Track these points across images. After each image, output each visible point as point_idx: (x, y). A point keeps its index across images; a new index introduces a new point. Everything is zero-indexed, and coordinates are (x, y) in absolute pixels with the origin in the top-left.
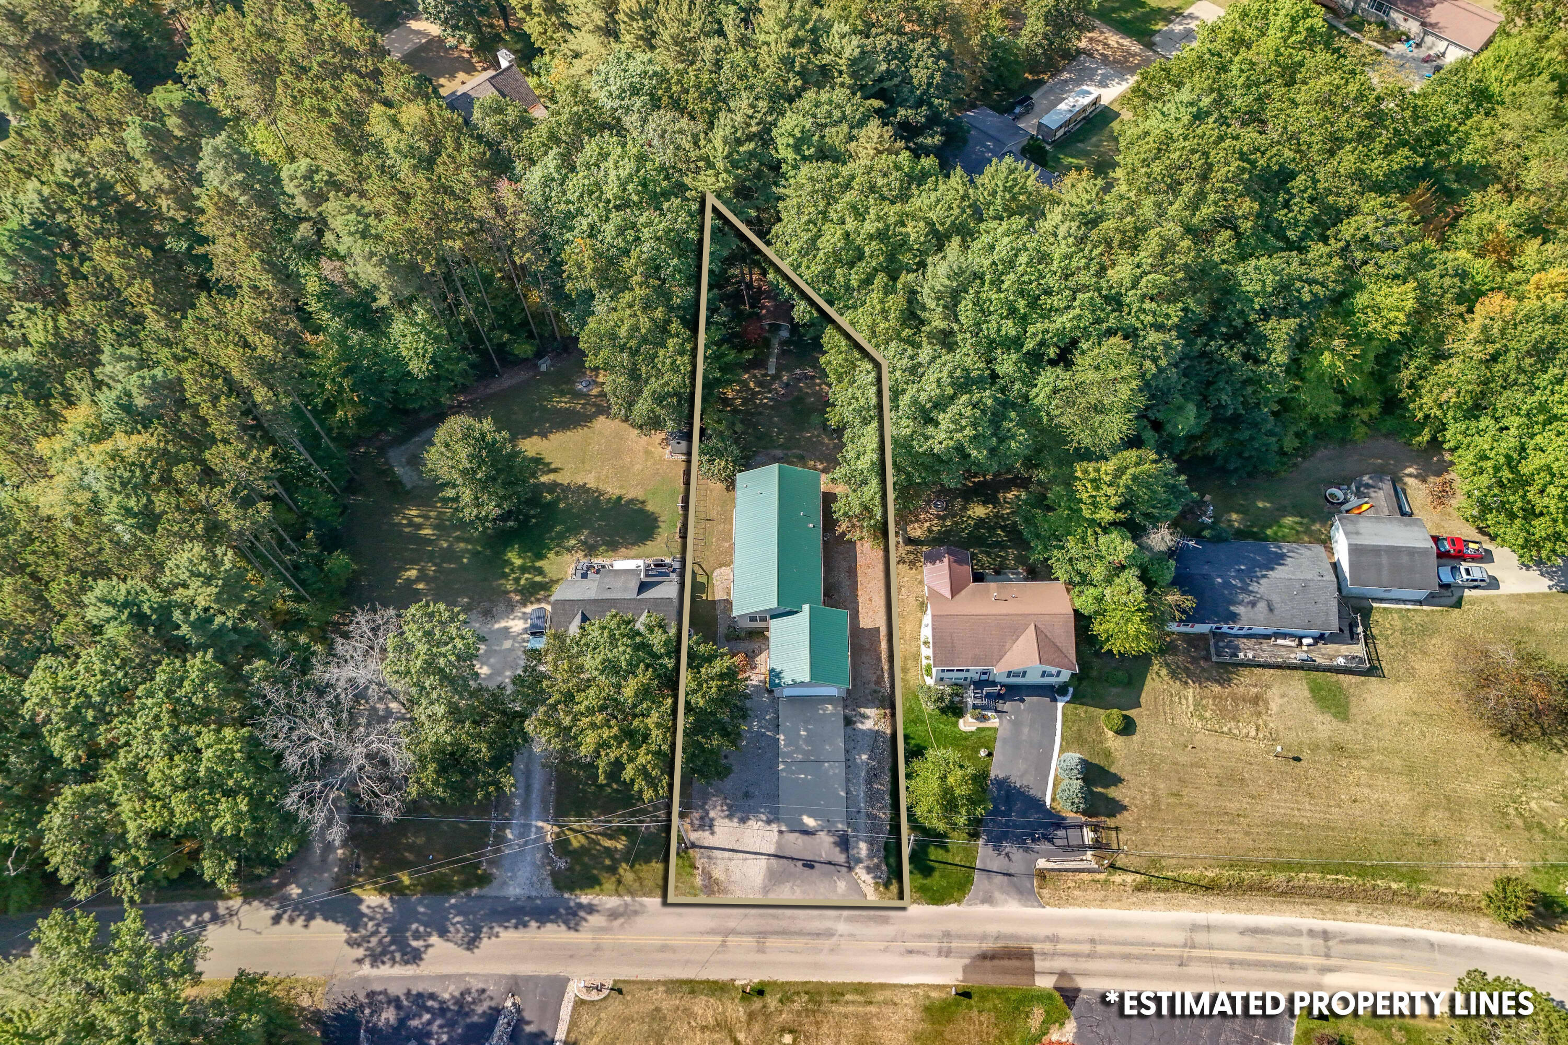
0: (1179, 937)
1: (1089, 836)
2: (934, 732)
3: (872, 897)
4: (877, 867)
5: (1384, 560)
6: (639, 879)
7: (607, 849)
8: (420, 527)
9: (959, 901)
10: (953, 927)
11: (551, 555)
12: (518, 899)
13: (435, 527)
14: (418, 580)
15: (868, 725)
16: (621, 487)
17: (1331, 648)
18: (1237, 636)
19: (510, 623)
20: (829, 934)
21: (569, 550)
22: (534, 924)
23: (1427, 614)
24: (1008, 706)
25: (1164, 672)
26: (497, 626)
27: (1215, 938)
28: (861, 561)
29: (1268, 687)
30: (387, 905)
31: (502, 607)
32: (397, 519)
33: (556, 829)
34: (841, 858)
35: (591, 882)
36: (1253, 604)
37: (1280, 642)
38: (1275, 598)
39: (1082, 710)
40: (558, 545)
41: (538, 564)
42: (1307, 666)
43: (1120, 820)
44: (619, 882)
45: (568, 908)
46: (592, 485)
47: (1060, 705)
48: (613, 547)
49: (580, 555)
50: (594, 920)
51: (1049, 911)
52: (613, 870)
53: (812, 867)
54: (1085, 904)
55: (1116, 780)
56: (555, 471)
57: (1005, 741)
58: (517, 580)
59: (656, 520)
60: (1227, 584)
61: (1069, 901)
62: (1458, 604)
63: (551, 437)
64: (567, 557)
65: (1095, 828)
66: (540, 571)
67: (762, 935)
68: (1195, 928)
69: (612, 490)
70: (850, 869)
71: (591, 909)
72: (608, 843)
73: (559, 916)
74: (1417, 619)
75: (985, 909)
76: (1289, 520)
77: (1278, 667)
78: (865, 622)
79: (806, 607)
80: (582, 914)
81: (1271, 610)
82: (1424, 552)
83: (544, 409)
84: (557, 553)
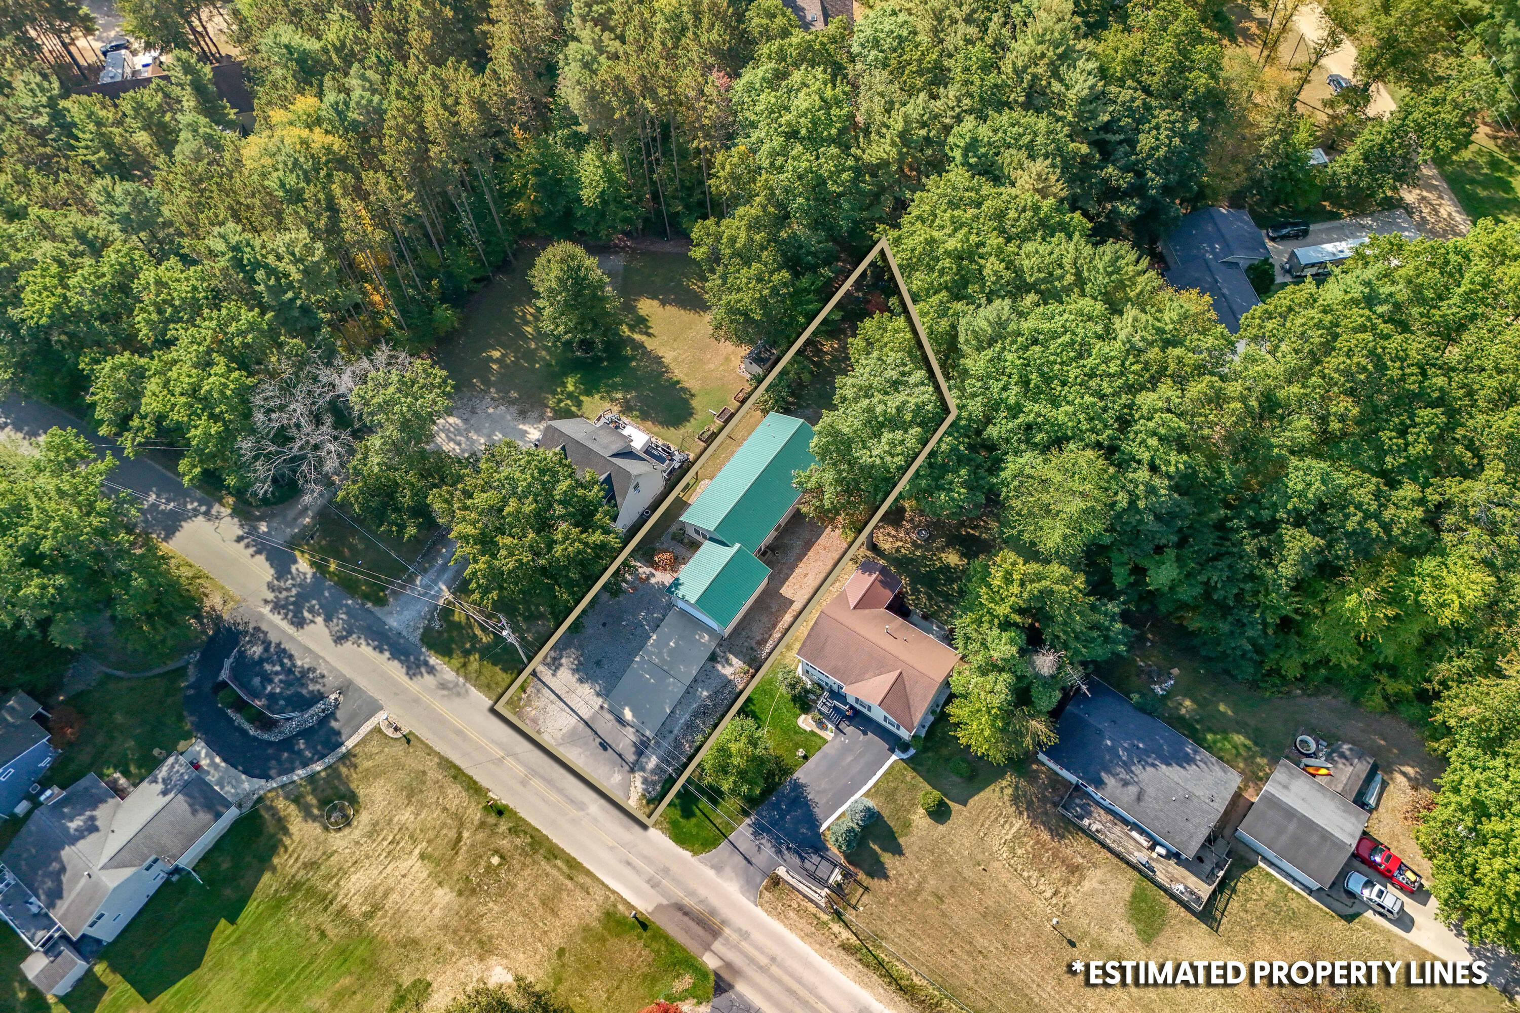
1: (836, 876)
2: (775, 710)
3: (633, 802)
4: (654, 783)
5: (1292, 827)
6: (479, 673)
7: (475, 635)
8: (527, 323)
9: (695, 853)
10: (675, 868)
11: (597, 397)
12: (391, 629)
14: (497, 361)
15: (727, 671)
16: (686, 375)
17: (1179, 871)
18: (1098, 804)
20: (581, 806)
21: (612, 400)
22: (387, 654)
23: (1309, 905)
24: (850, 730)
25: (1009, 791)
28: (822, 540)
29: (1095, 866)
30: (309, 576)
31: (536, 414)
33: (451, 598)
34: (631, 758)
35: (446, 652)
36: (1126, 784)
37: (1134, 834)
38: (1150, 791)
39: (910, 775)
40: (608, 392)
41: (583, 398)
42: (1144, 872)
43: (874, 883)
44: (464, 665)
45: (417, 659)
46: (666, 361)
47: (894, 758)
48: (644, 416)
49: (618, 409)
50: (428, 679)
51: (759, 912)
52: (467, 653)
53: (605, 749)
54: (793, 928)
55: (898, 851)
56: (649, 335)
57: (825, 756)
58: (560, 401)
59: (691, 414)
60: (1113, 750)
61: (781, 916)
62: (1350, 918)
63: (668, 307)
64: (607, 405)
65: (846, 875)
66: (579, 404)
67: (534, 773)
69: (678, 373)
70: (632, 771)
71: (431, 670)
72: (478, 632)
73: (407, 660)
74: (1295, 904)
75: (711, 873)
76: (1239, 739)
77: (1118, 855)
78: (786, 591)
79: (737, 546)
80: (423, 670)
81: (1139, 798)
82: (1339, 845)
83: (680, 283)
84: (602, 398)
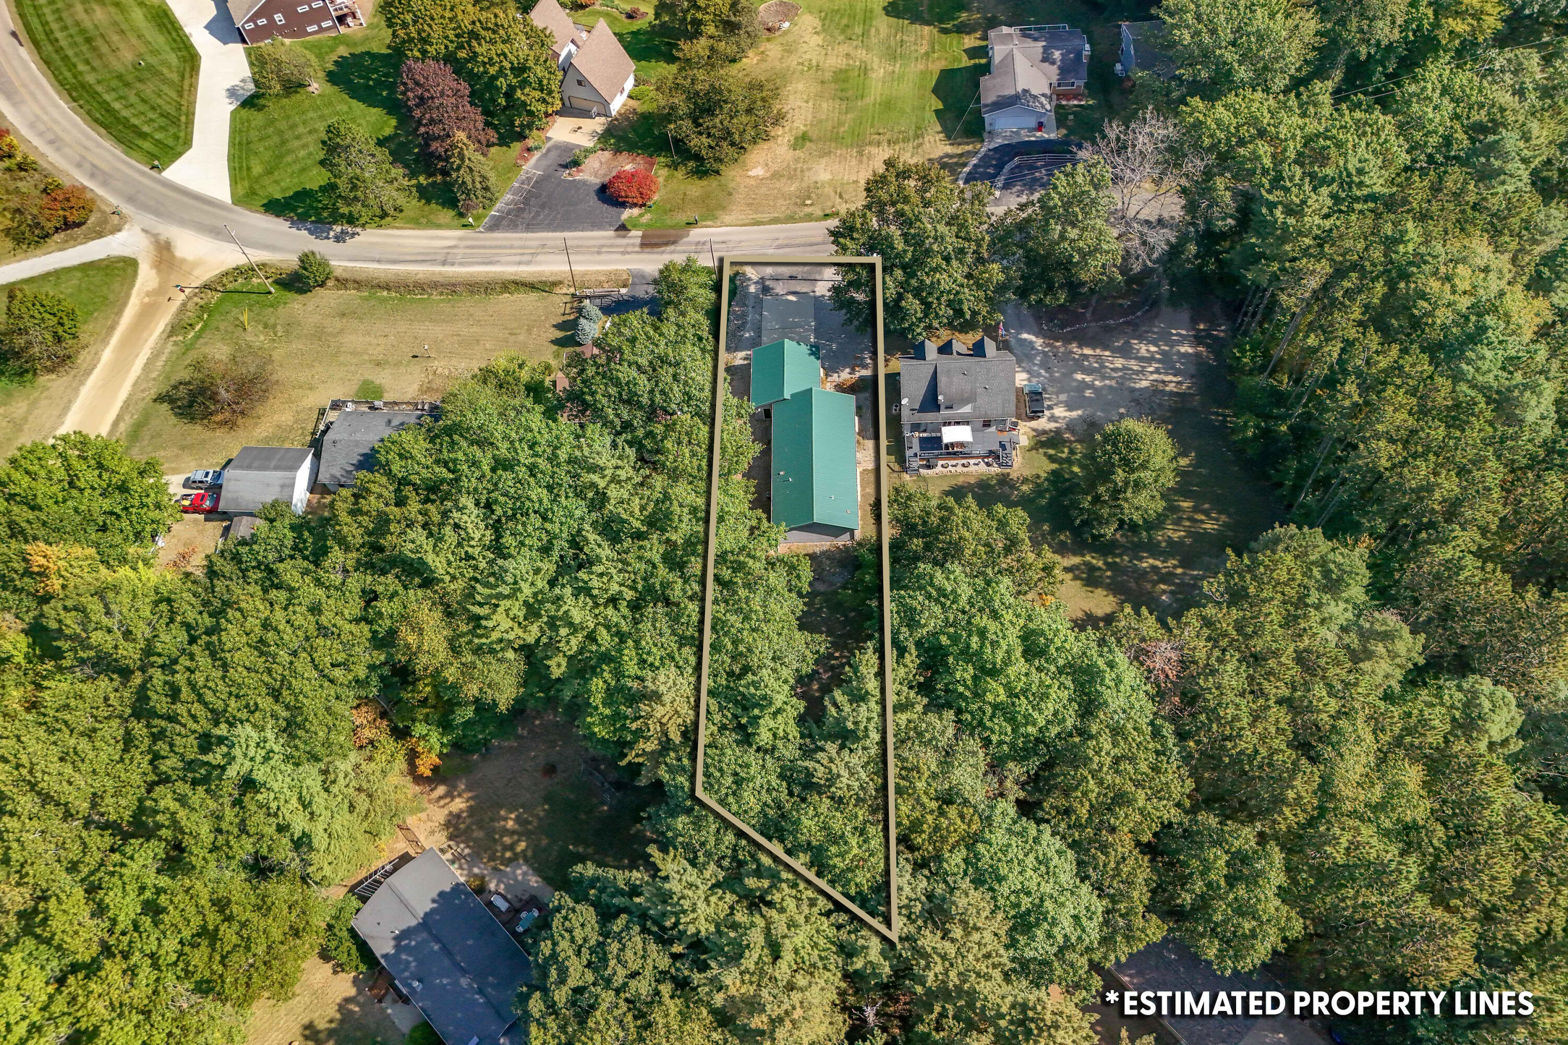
0: (540, 258)
3: (750, 272)
4: (743, 282)
5: (273, 463)
8: (1196, 509)
11: (1044, 475)
15: (742, 354)
19: (1067, 414)
20: (779, 247)
21: (1025, 481)
26: (1080, 412)
27: (517, 258)
29: (412, 393)
31: (1080, 429)
32: (1224, 518)
34: (768, 284)
38: (382, 427)
40: (1038, 485)
41: (1055, 466)
43: (560, 319)
48: (983, 484)
49: (1014, 476)
53: (791, 276)
54: (598, 272)
56: (1068, 570)
58: (1072, 452)
61: (611, 273)
64: (1027, 473)
66: (1052, 459)
68: (528, 263)
70: (762, 280)
79: (787, 395)
81: (389, 421)
84: (1038, 477)
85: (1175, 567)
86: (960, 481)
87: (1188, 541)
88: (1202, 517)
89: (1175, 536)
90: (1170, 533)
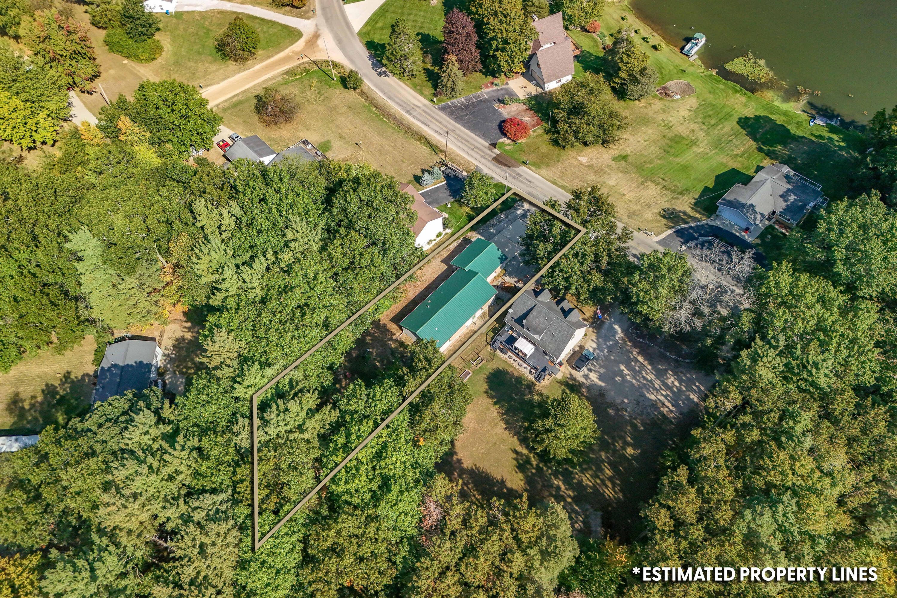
8: (611, 479)
13: (602, 471)
14: (629, 444)
16: (489, 410)
19: (596, 380)
21: (540, 395)
26: (603, 384)
31: (594, 392)
32: (621, 495)
46: (502, 425)
48: (519, 380)
49: (537, 388)
51: (476, 163)
54: (464, 158)
56: (515, 452)
59: (488, 378)
64: (545, 392)
68: (440, 134)
69: (494, 413)
70: (528, 210)
75: (496, 177)
84: (548, 397)
85: (569, 496)
86: (510, 370)
87: (590, 490)
88: (610, 485)
89: (586, 482)
90: (584, 479)
